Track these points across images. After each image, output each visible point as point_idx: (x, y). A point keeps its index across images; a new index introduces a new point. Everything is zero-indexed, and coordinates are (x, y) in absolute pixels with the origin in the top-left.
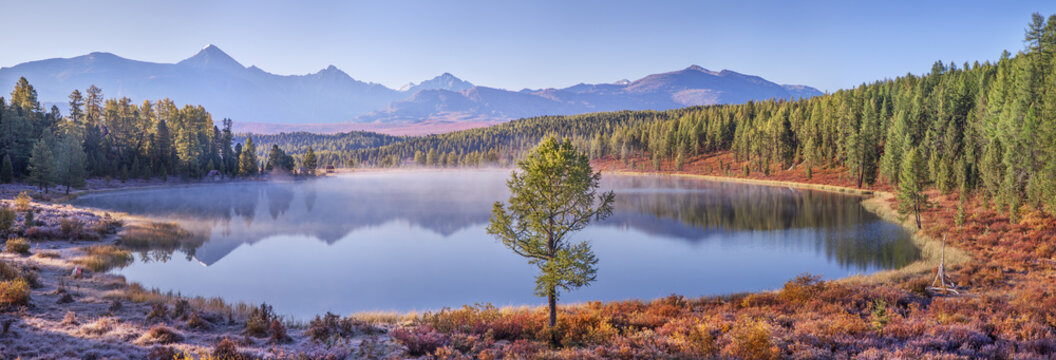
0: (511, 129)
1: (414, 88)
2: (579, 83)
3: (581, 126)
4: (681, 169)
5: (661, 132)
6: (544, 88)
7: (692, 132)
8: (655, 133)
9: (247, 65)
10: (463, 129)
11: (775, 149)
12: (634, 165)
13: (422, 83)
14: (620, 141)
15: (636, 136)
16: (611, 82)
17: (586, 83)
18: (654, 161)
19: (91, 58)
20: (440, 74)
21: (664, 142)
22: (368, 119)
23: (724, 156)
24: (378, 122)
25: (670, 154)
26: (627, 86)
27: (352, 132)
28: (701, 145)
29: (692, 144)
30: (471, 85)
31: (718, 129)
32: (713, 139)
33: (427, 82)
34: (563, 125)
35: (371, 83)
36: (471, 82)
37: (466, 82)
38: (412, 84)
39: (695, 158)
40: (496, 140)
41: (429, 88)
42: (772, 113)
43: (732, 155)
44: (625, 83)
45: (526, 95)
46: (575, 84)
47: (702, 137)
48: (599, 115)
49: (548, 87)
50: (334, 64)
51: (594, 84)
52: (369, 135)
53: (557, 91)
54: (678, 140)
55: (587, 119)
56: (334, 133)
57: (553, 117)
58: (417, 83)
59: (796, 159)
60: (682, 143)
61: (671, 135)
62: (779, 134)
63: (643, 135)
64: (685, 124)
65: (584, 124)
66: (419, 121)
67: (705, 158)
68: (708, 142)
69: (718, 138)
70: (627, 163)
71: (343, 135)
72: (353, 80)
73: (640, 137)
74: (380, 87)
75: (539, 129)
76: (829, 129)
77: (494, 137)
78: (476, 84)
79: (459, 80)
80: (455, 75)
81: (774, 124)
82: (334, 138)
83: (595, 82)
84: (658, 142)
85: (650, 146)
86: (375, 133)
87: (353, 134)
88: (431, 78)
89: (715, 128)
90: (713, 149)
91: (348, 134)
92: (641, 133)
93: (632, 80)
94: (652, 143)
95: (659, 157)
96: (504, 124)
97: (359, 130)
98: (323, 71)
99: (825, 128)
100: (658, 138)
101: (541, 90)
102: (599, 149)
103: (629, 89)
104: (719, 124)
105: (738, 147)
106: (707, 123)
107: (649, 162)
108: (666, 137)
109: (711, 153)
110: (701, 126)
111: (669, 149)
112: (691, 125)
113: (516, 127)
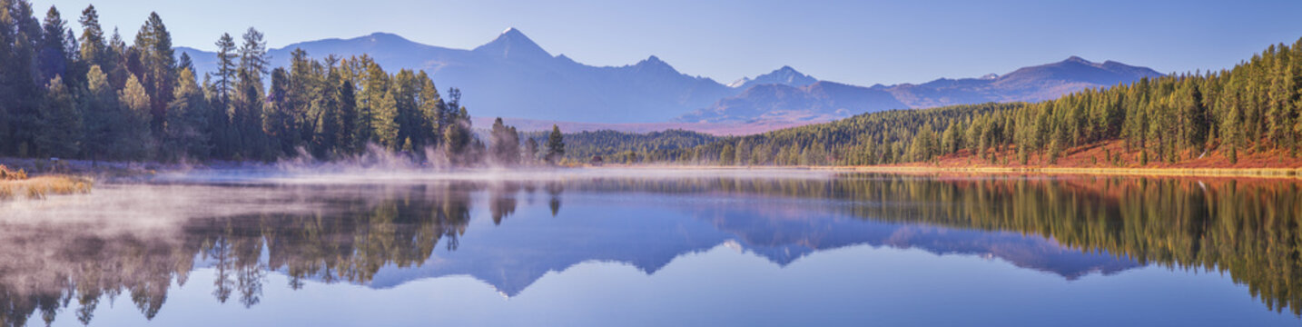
0: (852, 124)
1: (748, 82)
2: (939, 77)
3: (935, 120)
4: (1055, 160)
5: (1031, 117)
6: (898, 84)
7: (1070, 114)
8: (1023, 118)
9: (554, 54)
10: (795, 126)
11: (1180, 130)
12: (995, 159)
13: (758, 78)
14: (978, 131)
15: (999, 124)
16: (977, 76)
17: (947, 78)
18: (1021, 153)
19: (373, 40)
20: (779, 67)
21: (1034, 129)
22: (692, 118)
23: (1111, 146)
24: (703, 122)
25: (1041, 145)
26: (994, 80)
27: (668, 131)
28: (1082, 134)
29: (1070, 131)
30: (814, 80)
31: (1104, 110)
32: (1096, 123)
33: (764, 77)
34: (914, 120)
35: (699, 77)
36: (814, 77)
37: (809, 77)
38: (746, 78)
39: (1074, 149)
40: (834, 137)
41: (763, 83)
42: (1175, 87)
43: (1121, 143)
44: (993, 77)
45: (878, 90)
46: (934, 79)
47: (1082, 123)
48: (957, 108)
49: (903, 82)
50: (656, 55)
51: (956, 78)
52: (688, 134)
53: (913, 86)
54: (1051, 126)
55: (944, 113)
56: (646, 132)
57: (903, 112)
58: (753, 77)
59: (1210, 143)
60: (1057, 129)
61: (1043, 120)
62: (1186, 110)
63: (1007, 121)
64: (1061, 106)
65: (940, 119)
66: (752, 121)
67: (1086, 149)
68: (1091, 128)
69: (1104, 122)
70: (985, 158)
71: (657, 135)
72: (677, 73)
73: (1004, 125)
74: (708, 82)
75: (886, 125)
76: (1255, 99)
77: (830, 136)
78: (819, 78)
79: (800, 75)
80: (796, 69)
81: (1179, 98)
82: (646, 138)
83: (957, 77)
84: (1026, 131)
85: (1016, 136)
86: (694, 133)
87: (669, 133)
88: (768, 71)
89: (1100, 110)
90: (1097, 138)
91: (663, 134)
92: (1005, 119)
93: (1001, 74)
94: (1019, 130)
95: (1026, 148)
96: (845, 120)
97: (676, 128)
98: (643, 62)
99: (1250, 97)
100: (1026, 124)
101: (894, 86)
102: (952, 141)
103: (996, 84)
104: (1105, 104)
105: (1129, 131)
106: (1089, 105)
107: (1014, 156)
108: (1036, 122)
109: (1094, 143)
110: (1082, 108)
111: (1040, 137)
112: (1068, 106)
113: (858, 122)
